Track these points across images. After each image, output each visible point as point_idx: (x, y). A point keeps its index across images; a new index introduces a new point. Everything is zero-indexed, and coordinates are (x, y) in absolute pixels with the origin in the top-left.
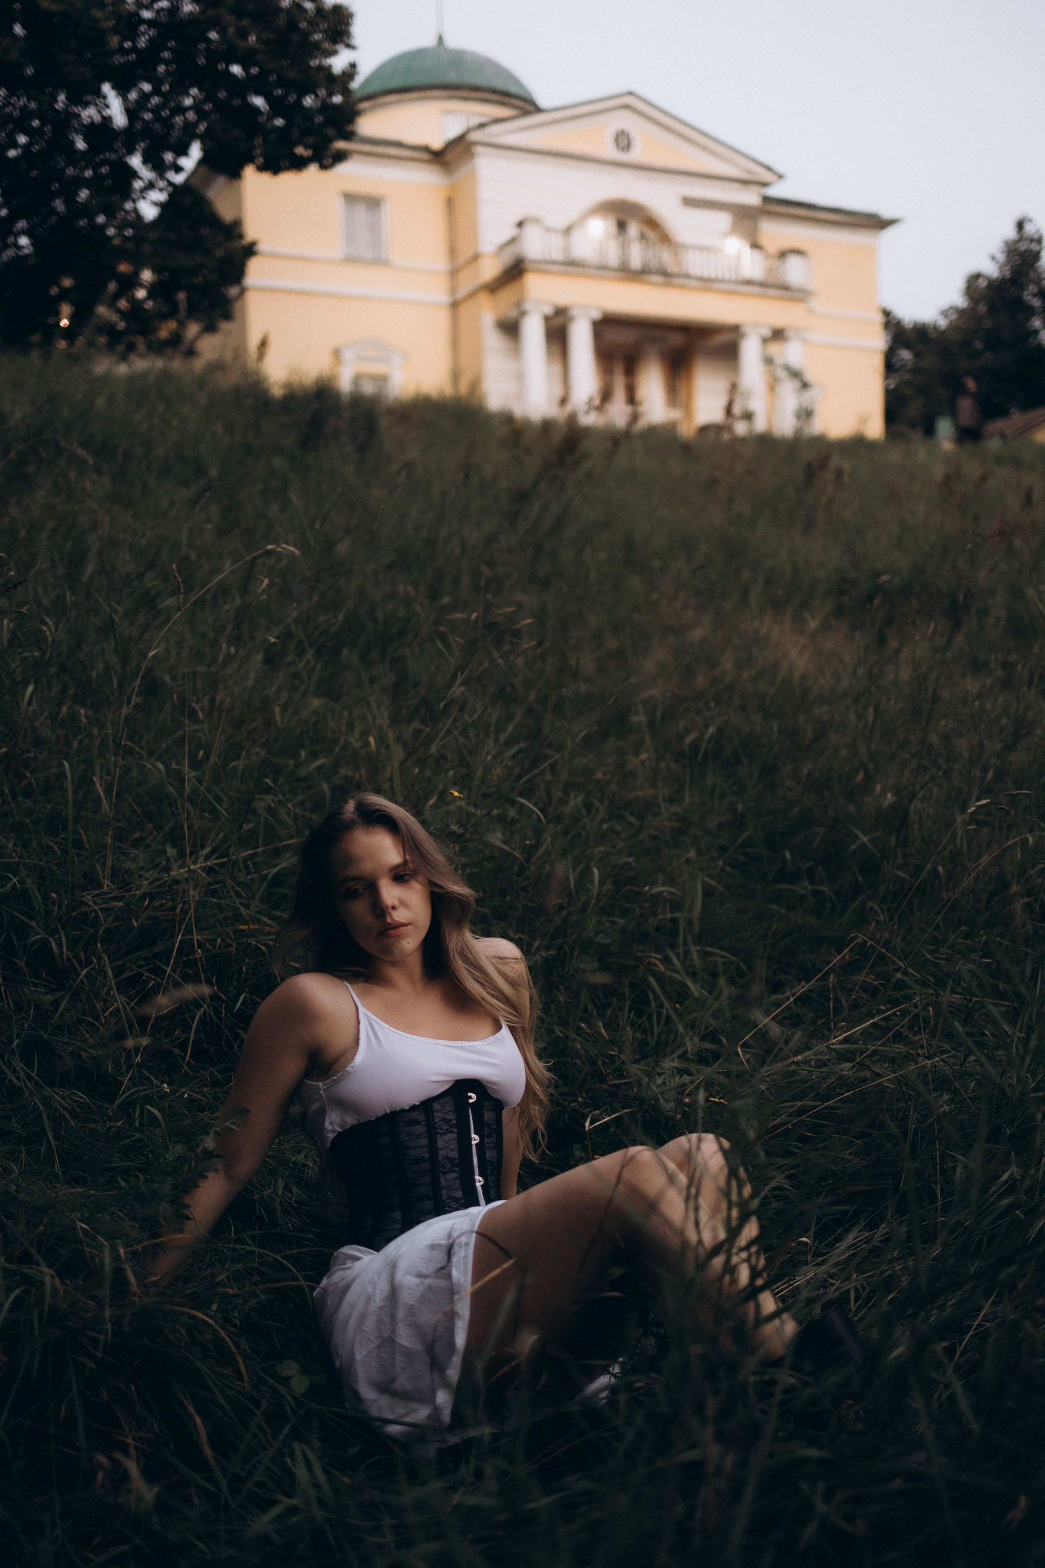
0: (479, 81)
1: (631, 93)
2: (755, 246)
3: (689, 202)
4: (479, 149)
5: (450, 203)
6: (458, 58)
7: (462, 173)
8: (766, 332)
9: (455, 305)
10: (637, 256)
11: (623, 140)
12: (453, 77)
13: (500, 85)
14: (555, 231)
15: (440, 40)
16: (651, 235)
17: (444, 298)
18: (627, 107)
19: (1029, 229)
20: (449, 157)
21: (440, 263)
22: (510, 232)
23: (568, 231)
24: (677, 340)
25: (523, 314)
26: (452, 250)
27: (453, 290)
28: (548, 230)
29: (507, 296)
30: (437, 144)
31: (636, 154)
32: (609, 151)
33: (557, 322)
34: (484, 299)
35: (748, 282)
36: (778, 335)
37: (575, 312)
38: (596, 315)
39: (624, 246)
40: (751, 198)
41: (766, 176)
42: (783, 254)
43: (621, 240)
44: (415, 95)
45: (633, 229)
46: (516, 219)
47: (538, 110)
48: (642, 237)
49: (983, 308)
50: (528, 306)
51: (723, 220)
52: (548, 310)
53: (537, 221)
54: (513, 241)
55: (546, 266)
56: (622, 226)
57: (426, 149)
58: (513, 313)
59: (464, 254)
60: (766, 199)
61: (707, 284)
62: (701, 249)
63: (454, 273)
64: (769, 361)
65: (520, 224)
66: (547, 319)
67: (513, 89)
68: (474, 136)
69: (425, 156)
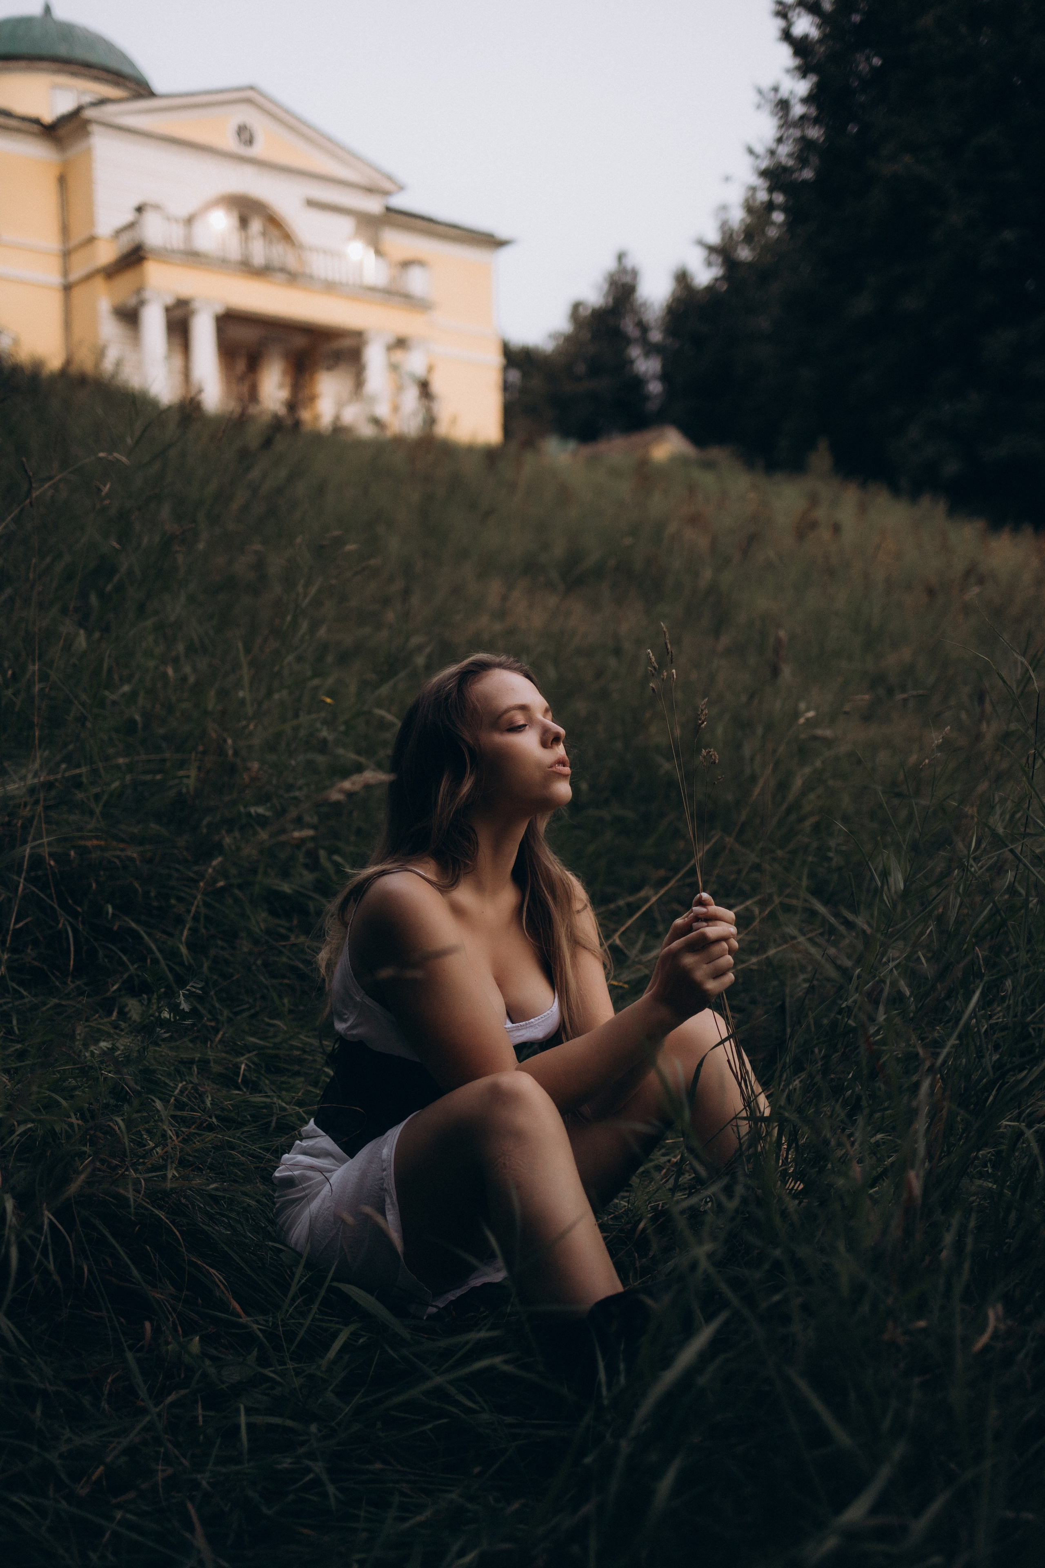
0: (92, 58)
1: (251, 88)
2: (379, 252)
3: (312, 204)
4: (94, 128)
5: (62, 181)
6: (68, 31)
7: (75, 150)
8: (390, 338)
9: (67, 288)
10: (259, 252)
11: (245, 135)
12: (62, 50)
13: (112, 63)
14: (177, 221)
15: (48, 10)
16: (275, 232)
17: (55, 278)
18: (248, 101)
19: (629, 263)
20: (62, 132)
21: (51, 242)
22: (128, 216)
23: (190, 221)
24: (300, 341)
25: (142, 303)
26: (65, 230)
27: (66, 272)
28: (168, 219)
29: (125, 283)
30: (48, 117)
31: (258, 150)
32: (230, 143)
33: (178, 313)
34: (99, 283)
35: (373, 289)
36: (401, 343)
37: (196, 305)
38: (220, 309)
39: (246, 240)
40: (373, 205)
41: (387, 185)
42: (406, 264)
43: (243, 234)
44: (23, 64)
45: (256, 226)
46: (135, 203)
47: (151, 94)
48: (264, 234)
49: (586, 335)
50: (148, 294)
51: (347, 224)
52: (170, 300)
53: (157, 207)
54: (131, 226)
55: (166, 255)
56: (244, 222)
57: (37, 121)
58: (132, 301)
59: (77, 237)
60: (389, 209)
61: (330, 287)
62: (326, 252)
63: (66, 254)
64: (394, 368)
65: (140, 209)
66: (168, 310)
67: (126, 70)
68: (89, 113)
69: (36, 128)
